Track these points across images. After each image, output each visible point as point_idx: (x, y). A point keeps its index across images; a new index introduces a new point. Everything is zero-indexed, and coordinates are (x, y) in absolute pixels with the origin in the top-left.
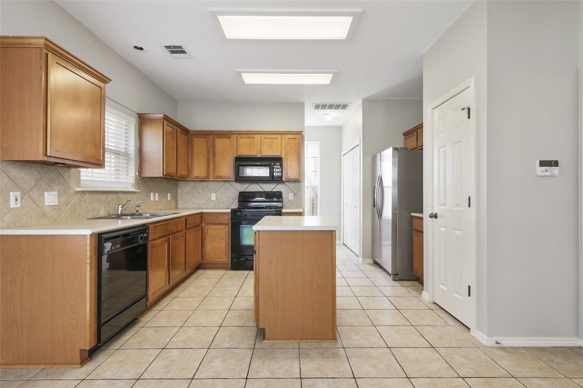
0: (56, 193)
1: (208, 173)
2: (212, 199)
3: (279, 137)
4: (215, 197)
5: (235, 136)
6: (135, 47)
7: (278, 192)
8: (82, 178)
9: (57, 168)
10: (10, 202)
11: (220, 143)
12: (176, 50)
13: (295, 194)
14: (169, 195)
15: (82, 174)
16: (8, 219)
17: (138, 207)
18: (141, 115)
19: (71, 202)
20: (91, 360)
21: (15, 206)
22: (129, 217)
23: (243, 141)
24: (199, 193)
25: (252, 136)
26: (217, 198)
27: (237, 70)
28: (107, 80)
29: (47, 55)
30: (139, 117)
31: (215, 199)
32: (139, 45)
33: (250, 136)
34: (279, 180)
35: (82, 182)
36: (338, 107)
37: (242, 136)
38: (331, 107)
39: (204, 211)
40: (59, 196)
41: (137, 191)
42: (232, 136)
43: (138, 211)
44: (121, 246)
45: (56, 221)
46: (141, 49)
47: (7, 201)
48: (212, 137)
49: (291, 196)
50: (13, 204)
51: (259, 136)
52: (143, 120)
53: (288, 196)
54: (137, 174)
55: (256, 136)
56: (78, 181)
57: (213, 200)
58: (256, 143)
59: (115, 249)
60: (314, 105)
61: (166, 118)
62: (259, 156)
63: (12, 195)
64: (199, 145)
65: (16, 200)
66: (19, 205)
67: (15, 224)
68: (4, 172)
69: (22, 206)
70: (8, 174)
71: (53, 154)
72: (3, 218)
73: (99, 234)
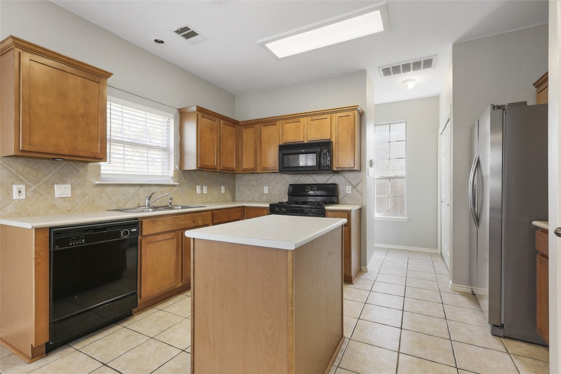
0: (69, 186)
1: (256, 164)
2: (265, 192)
3: (328, 116)
4: (267, 190)
5: (281, 122)
6: (156, 41)
7: (332, 184)
8: (102, 172)
9: (71, 163)
10: (13, 194)
11: (267, 131)
12: (187, 33)
13: (354, 187)
14: (223, 188)
15: (102, 168)
16: (10, 208)
17: (171, 199)
18: (181, 111)
19: (88, 194)
20: (47, 355)
21: (18, 198)
22: (150, 210)
23: (289, 127)
24: (253, 186)
25: (298, 119)
26: (269, 191)
27: (258, 42)
28: (107, 75)
29: (20, 53)
30: (180, 112)
31: (267, 192)
32: (159, 39)
33: (296, 120)
34: (329, 169)
35: (102, 176)
36: (417, 65)
37: (287, 121)
38: (406, 67)
39: (245, 205)
40: (73, 189)
41: (176, 183)
42: (278, 123)
43: (171, 203)
44: (86, 242)
45: (69, 212)
46: (162, 42)
47: (9, 193)
48: (259, 125)
49: (348, 189)
50: (15, 196)
51: (306, 119)
52: (182, 115)
53: (345, 189)
54: (177, 167)
55: (302, 119)
56: (98, 174)
57: (265, 194)
58: (302, 126)
59: (75, 244)
60: (381, 70)
61: (200, 110)
62: (306, 141)
63: (15, 188)
64: (248, 135)
65: (20, 192)
66: (23, 196)
67: (19, 215)
68: (6, 167)
69: (26, 198)
70: (11, 169)
71: (27, 148)
72: (4, 208)
73: (51, 228)
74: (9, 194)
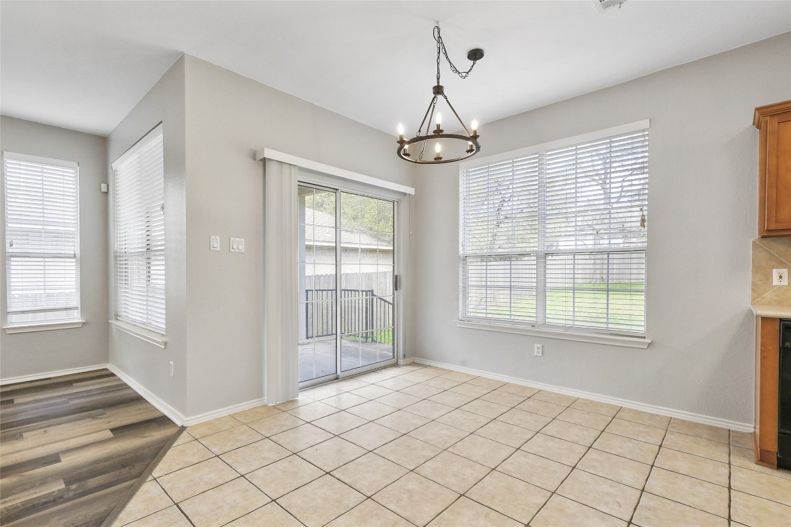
10: (772, 279)
16: (769, 295)
21: (779, 284)
47: (769, 277)
50: (776, 281)
63: (775, 273)
65: (781, 277)
66: (785, 282)
67: (779, 303)
68: (765, 250)
69: (789, 284)
70: (771, 251)
71: (773, 227)
72: (763, 294)
73: (781, 320)
74: (768, 279)
